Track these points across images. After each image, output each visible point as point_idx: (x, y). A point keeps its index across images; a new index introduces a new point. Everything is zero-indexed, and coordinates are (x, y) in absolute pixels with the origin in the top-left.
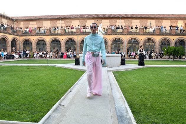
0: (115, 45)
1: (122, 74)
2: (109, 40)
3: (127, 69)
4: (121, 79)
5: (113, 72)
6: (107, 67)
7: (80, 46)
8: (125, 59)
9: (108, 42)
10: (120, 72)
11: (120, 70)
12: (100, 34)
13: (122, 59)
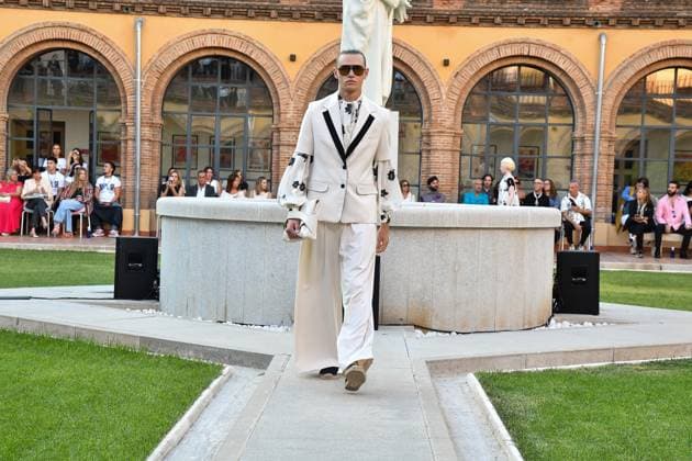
0: (493, 118)
1: (575, 395)
2: (445, 76)
3: (615, 352)
4: (564, 442)
5: (487, 381)
6: (425, 329)
7: (158, 120)
8: (593, 259)
9: (432, 92)
10: (552, 385)
11: (549, 356)
12: (362, 15)
13: (561, 258)
